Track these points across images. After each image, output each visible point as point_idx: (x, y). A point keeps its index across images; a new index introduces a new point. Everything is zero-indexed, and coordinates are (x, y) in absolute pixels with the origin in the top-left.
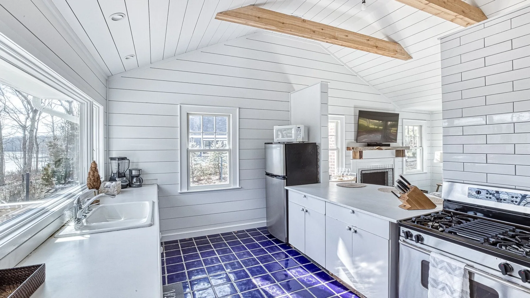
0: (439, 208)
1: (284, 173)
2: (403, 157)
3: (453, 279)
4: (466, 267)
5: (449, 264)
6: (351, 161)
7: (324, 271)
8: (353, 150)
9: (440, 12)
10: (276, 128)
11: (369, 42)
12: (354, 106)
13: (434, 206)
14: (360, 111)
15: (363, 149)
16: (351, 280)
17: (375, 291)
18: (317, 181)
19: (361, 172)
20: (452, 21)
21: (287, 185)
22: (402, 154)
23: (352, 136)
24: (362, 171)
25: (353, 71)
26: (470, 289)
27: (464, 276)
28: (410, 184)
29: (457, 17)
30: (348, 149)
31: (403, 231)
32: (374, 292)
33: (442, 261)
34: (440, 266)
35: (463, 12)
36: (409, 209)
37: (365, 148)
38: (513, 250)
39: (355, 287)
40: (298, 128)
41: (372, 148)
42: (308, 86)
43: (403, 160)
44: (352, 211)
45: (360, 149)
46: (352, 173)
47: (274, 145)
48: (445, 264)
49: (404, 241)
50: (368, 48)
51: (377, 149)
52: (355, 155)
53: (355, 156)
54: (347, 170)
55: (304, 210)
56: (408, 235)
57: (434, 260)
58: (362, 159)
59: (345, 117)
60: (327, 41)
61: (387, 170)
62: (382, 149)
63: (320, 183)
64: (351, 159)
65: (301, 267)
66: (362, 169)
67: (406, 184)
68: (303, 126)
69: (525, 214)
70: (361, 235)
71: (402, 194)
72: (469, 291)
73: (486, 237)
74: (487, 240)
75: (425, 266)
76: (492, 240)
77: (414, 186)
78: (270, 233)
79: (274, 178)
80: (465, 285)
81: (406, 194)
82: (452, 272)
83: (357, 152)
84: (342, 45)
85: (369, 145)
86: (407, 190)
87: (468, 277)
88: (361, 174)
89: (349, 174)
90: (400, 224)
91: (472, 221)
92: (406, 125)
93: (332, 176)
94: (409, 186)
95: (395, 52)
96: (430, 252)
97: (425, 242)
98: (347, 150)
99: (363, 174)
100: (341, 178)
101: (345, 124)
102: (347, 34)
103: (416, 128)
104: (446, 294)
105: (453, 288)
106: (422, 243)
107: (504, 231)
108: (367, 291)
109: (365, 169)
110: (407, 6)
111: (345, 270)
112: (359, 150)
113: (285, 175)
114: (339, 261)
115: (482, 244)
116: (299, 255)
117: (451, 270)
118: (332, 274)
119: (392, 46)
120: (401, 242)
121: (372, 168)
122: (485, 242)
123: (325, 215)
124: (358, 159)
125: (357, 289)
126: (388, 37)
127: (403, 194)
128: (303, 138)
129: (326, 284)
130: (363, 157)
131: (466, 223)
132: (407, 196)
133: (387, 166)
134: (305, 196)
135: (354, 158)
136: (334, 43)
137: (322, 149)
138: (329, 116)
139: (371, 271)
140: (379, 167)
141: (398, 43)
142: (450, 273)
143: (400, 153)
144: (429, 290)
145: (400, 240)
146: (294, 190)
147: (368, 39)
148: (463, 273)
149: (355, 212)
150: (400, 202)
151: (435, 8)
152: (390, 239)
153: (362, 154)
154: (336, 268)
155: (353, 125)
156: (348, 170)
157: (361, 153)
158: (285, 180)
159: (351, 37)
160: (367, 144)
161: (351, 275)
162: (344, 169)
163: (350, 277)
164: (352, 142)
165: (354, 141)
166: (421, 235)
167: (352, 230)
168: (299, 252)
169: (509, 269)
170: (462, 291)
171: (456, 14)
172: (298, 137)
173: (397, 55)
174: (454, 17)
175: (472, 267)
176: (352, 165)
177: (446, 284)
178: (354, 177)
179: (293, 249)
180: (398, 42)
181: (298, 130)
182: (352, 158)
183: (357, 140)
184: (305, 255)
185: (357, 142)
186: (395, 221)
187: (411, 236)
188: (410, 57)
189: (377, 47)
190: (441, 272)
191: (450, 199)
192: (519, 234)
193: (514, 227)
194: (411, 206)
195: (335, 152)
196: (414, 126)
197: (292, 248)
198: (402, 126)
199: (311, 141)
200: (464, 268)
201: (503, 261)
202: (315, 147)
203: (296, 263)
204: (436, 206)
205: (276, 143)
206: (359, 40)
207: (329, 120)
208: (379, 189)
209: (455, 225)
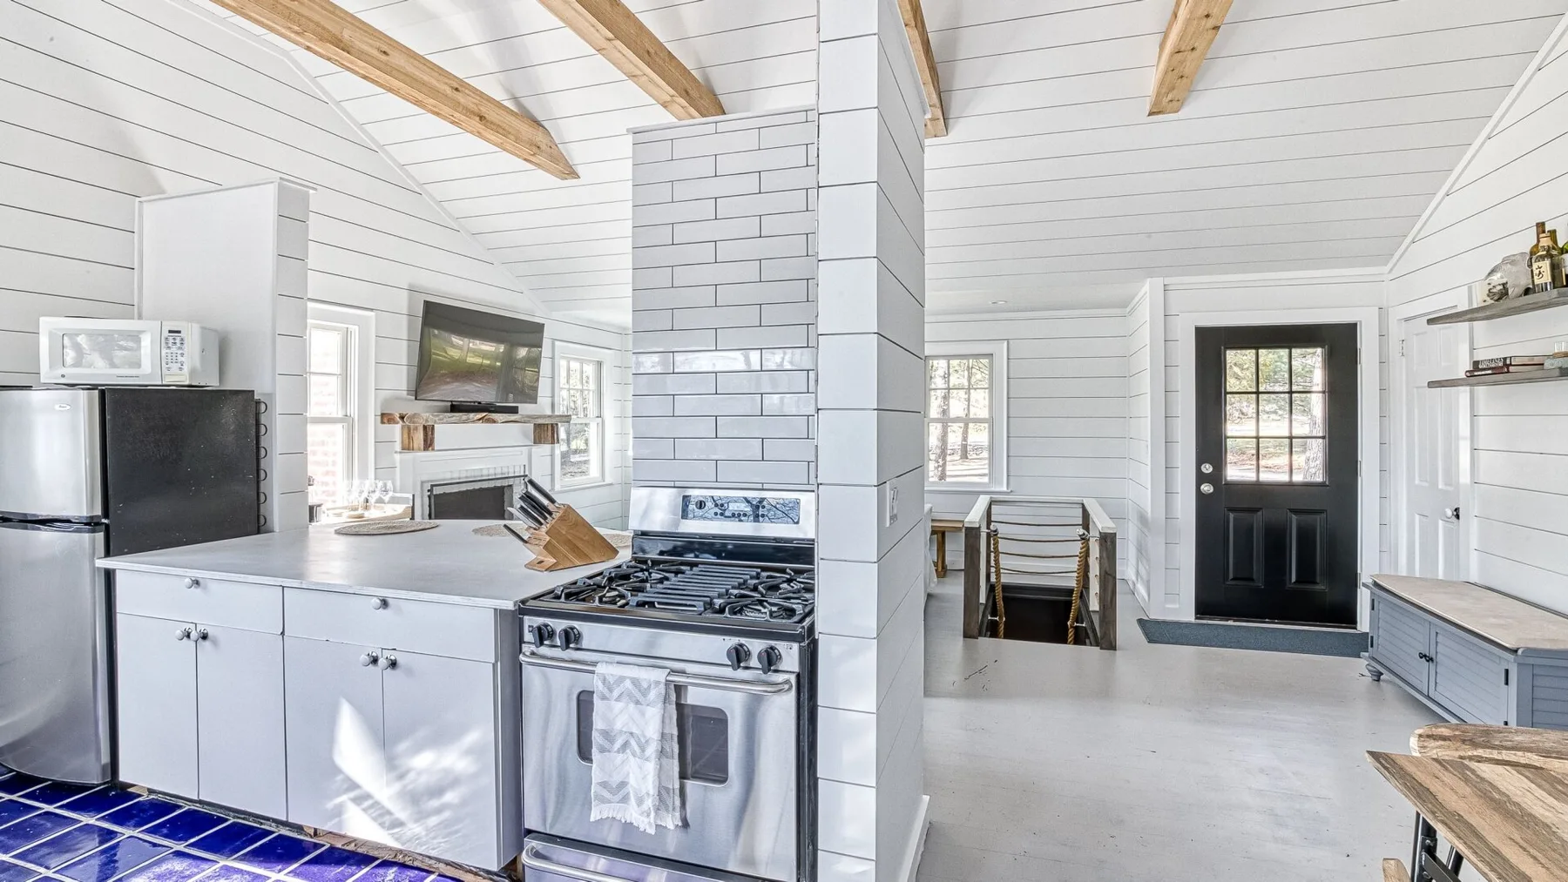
0: (625, 556)
1: (91, 505)
2: (553, 443)
3: (643, 714)
4: (670, 678)
5: (635, 682)
6: (397, 457)
7: (285, 832)
8: (401, 422)
9: (639, 73)
10: (47, 324)
11: (459, 97)
12: (410, 285)
13: (614, 551)
14: (427, 304)
15: (437, 419)
16: (382, 825)
17: (456, 828)
18: (259, 527)
19: (429, 491)
20: (665, 105)
21: (108, 553)
22: (550, 433)
23: (399, 379)
24: (432, 486)
25: (409, 176)
26: (678, 725)
27: (666, 700)
28: (553, 501)
29: (674, 98)
30: (385, 421)
31: (529, 626)
32: (456, 832)
33: (621, 679)
34: (616, 693)
35: (687, 92)
36: (550, 569)
37: (442, 416)
38: (751, 614)
39: (397, 839)
40: (170, 332)
41: (464, 416)
42: (220, 187)
43: (553, 450)
44: (379, 601)
45: (427, 421)
46: (398, 495)
47: (35, 396)
48: (628, 684)
49: (533, 654)
50: (457, 115)
51: (480, 420)
52: (410, 437)
53: (409, 442)
54: (380, 484)
55: (194, 635)
56: (543, 635)
57: (604, 681)
58: (433, 450)
59: (376, 315)
60: (309, 44)
61: (511, 482)
62: (494, 422)
63: (270, 531)
64: (396, 452)
65: (179, 854)
66: (432, 481)
67: (545, 502)
68: (196, 328)
69: (776, 540)
70: (410, 672)
71: (532, 530)
72: (675, 732)
73: (708, 599)
74: (709, 605)
75: (584, 702)
76: (718, 602)
77: (564, 505)
78: (12, 771)
79: (39, 529)
80: (667, 721)
81: (544, 529)
82: (641, 699)
83: (416, 429)
84: (365, 77)
85: (455, 408)
86: (545, 518)
87: (675, 700)
88: (429, 497)
89: (386, 498)
90: (523, 609)
91: (687, 572)
92: (563, 358)
93: (323, 508)
94: (551, 507)
95: (535, 149)
96: (594, 664)
97: (585, 644)
98: (383, 422)
99: (436, 496)
100: (360, 512)
101: (376, 341)
102: (385, 48)
103: (590, 370)
104: (631, 757)
105: (645, 737)
106: (578, 646)
107: (742, 580)
108: (434, 838)
109: (444, 480)
110: (568, 31)
111: (362, 798)
112: (421, 423)
113: (98, 511)
114: (340, 777)
115: (700, 614)
116: (174, 811)
117: (638, 695)
118: (316, 830)
119: (525, 129)
120: (523, 659)
121: (467, 477)
122: (705, 609)
123: (283, 633)
124: (419, 449)
125: (403, 844)
126: (515, 99)
127: (535, 529)
128: (193, 372)
129: (289, 873)
130: (437, 445)
131: (674, 579)
132: (546, 533)
133: (511, 470)
134: (197, 583)
135: (407, 447)
136: (336, 60)
137: (278, 411)
138: (310, 305)
139: (447, 771)
140: (485, 472)
141: (543, 127)
142: (637, 703)
143: (545, 432)
144: (594, 765)
145: (524, 654)
146: (143, 567)
147: (456, 86)
148: (663, 692)
149: (390, 601)
150: (530, 555)
151: (627, 58)
152: (496, 662)
153: (433, 434)
154: (330, 805)
155: (405, 344)
156: (385, 485)
157: (428, 431)
158: (100, 536)
159: (397, 59)
160: (449, 404)
161: (383, 807)
162: (369, 484)
163: (381, 814)
164: (398, 398)
165: (408, 394)
166: (576, 626)
167: (382, 662)
168: (168, 799)
169: (743, 654)
170: (662, 737)
171: (672, 92)
172: (169, 369)
173: (539, 159)
174: (669, 98)
175: (683, 672)
176: (398, 470)
177: (631, 734)
178: (404, 506)
179: (141, 799)
180: (544, 123)
181: (171, 341)
182: (398, 447)
183: (417, 392)
184: (201, 802)
185: (416, 399)
186: (509, 605)
187: (552, 634)
188: (573, 174)
189: (482, 118)
190: (620, 705)
191: (645, 528)
192: (765, 580)
193: (759, 570)
194: (555, 561)
195: (339, 429)
196: (582, 362)
197: (140, 796)
198: (553, 358)
199: (231, 385)
200: (664, 681)
201: (733, 641)
202: (249, 407)
203: (155, 845)
204: (618, 552)
205: (48, 387)
206: (426, 78)
207: (309, 321)
208: (476, 531)
209: (651, 587)
